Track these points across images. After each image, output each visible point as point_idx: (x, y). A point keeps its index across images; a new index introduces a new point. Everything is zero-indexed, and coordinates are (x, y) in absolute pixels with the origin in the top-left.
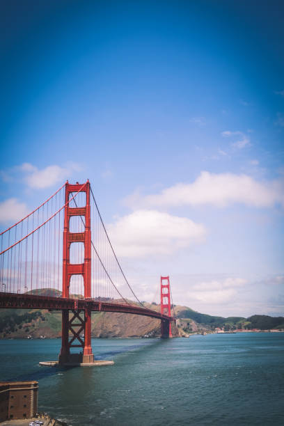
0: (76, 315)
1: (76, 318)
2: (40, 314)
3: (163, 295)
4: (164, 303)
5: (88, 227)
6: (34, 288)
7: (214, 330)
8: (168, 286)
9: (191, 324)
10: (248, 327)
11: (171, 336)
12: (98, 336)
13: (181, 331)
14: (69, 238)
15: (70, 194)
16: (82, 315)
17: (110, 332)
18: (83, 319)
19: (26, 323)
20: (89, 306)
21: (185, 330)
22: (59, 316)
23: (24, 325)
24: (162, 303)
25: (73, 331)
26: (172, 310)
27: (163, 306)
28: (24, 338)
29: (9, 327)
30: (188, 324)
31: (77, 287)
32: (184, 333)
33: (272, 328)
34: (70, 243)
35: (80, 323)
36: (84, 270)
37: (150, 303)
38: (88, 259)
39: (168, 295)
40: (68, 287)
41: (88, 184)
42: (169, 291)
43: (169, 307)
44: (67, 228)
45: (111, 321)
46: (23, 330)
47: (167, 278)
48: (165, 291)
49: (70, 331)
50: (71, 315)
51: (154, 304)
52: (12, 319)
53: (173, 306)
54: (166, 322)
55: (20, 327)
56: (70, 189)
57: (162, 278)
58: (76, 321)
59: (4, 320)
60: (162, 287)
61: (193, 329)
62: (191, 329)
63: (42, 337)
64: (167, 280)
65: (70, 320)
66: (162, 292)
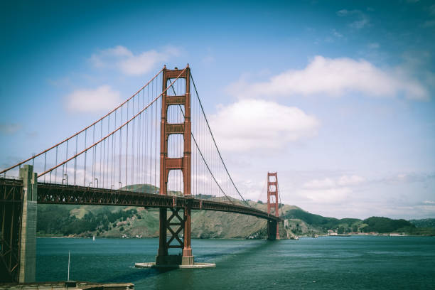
0: (175, 213)
1: (175, 217)
2: (136, 212)
3: (270, 194)
4: (271, 202)
5: (188, 117)
6: (129, 183)
7: (325, 232)
8: (276, 184)
9: (300, 225)
10: (365, 230)
11: (278, 238)
12: (199, 236)
13: (289, 232)
14: (168, 130)
15: (168, 81)
16: (181, 214)
17: (212, 233)
18: (182, 218)
19: (121, 221)
20: (189, 204)
21: (294, 232)
22: (155, 214)
23: (119, 223)
24: (269, 201)
25: (171, 231)
26: (280, 210)
27: (271, 205)
28: (119, 237)
29: (103, 226)
30: (298, 225)
31: (176, 183)
32: (293, 235)
33: (391, 231)
34: (169, 135)
35: (180, 222)
36: (184, 164)
37: (256, 201)
38: (188, 152)
39: (275, 194)
40: (166, 183)
41: (188, 69)
42: (276, 189)
43: (278, 206)
44: (164, 118)
45: (213, 220)
46: (117, 229)
47: (275, 174)
48: (273, 188)
49: (168, 231)
50: (169, 213)
51: (260, 202)
52: (106, 217)
53: (281, 205)
54: (273, 222)
55: (115, 226)
56: (168, 75)
57: (269, 175)
58: (175, 220)
59: (96, 218)
60: (270, 184)
61: (303, 231)
62: (301, 231)
63: (137, 236)
65: (168, 219)
66: (268, 190)
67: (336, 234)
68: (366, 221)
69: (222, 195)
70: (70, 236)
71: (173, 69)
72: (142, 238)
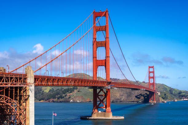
0: (101, 90)
1: (101, 92)
2: (77, 88)
3: (150, 78)
4: (151, 82)
5: (107, 38)
7: (181, 98)
8: (153, 72)
9: (167, 95)
11: (155, 102)
13: (161, 99)
15: (96, 18)
17: (118, 99)
21: (163, 98)
23: (68, 94)
24: (149, 82)
25: (99, 98)
27: (150, 84)
28: (68, 102)
30: (165, 95)
32: (163, 100)
34: (97, 47)
35: (104, 94)
36: (105, 63)
38: (107, 57)
39: (153, 78)
40: (96, 73)
42: (154, 75)
43: (153, 84)
44: (95, 38)
46: (67, 97)
48: (152, 75)
50: (98, 90)
55: (66, 96)
57: (150, 67)
59: (56, 92)
60: (150, 72)
61: (169, 98)
62: (167, 98)
63: (78, 101)
64: (152, 68)
65: (97, 92)
66: (149, 76)
69: (125, 78)
70: (41, 101)
72: (80, 102)
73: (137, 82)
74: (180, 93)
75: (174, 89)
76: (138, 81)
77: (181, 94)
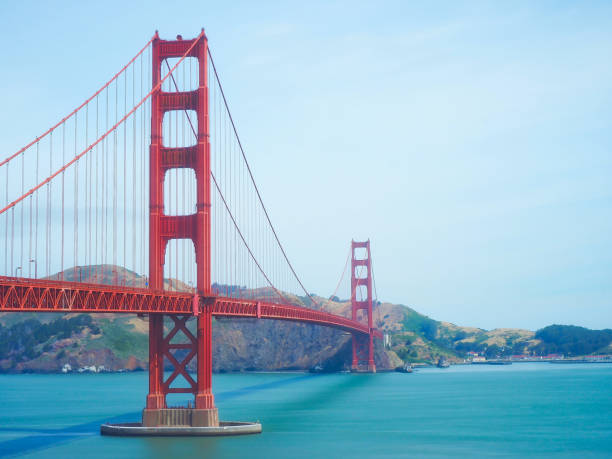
0: (180, 325)
2: (88, 323)
3: (355, 282)
4: (358, 299)
5: (202, 134)
7: (463, 356)
8: (367, 263)
9: (414, 343)
10: (537, 350)
13: (393, 358)
14: (163, 159)
15: (163, 63)
16: (191, 325)
17: (242, 360)
19: (59, 339)
21: (402, 357)
23: (55, 343)
24: (354, 298)
25: (170, 357)
27: (356, 305)
28: (58, 371)
29: (22, 349)
30: (408, 343)
32: (401, 363)
34: (165, 169)
38: (203, 203)
39: (367, 282)
41: (203, 38)
42: (369, 274)
43: (368, 306)
44: (156, 136)
46: (53, 354)
47: (366, 245)
48: (362, 272)
51: (334, 299)
52: (29, 331)
53: (376, 305)
55: (47, 349)
56: (164, 50)
57: (355, 245)
59: (10, 334)
60: (355, 263)
61: (420, 354)
62: (414, 355)
63: (93, 368)
64: (364, 249)
65: (165, 336)
66: (353, 275)
67: (483, 360)
68: (541, 335)
69: (267, 285)
71: (175, 39)
72: (102, 372)
73: (310, 297)
74: (461, 335)
75: (439, 323)
76: (312, 295)
77: (463, 341)
